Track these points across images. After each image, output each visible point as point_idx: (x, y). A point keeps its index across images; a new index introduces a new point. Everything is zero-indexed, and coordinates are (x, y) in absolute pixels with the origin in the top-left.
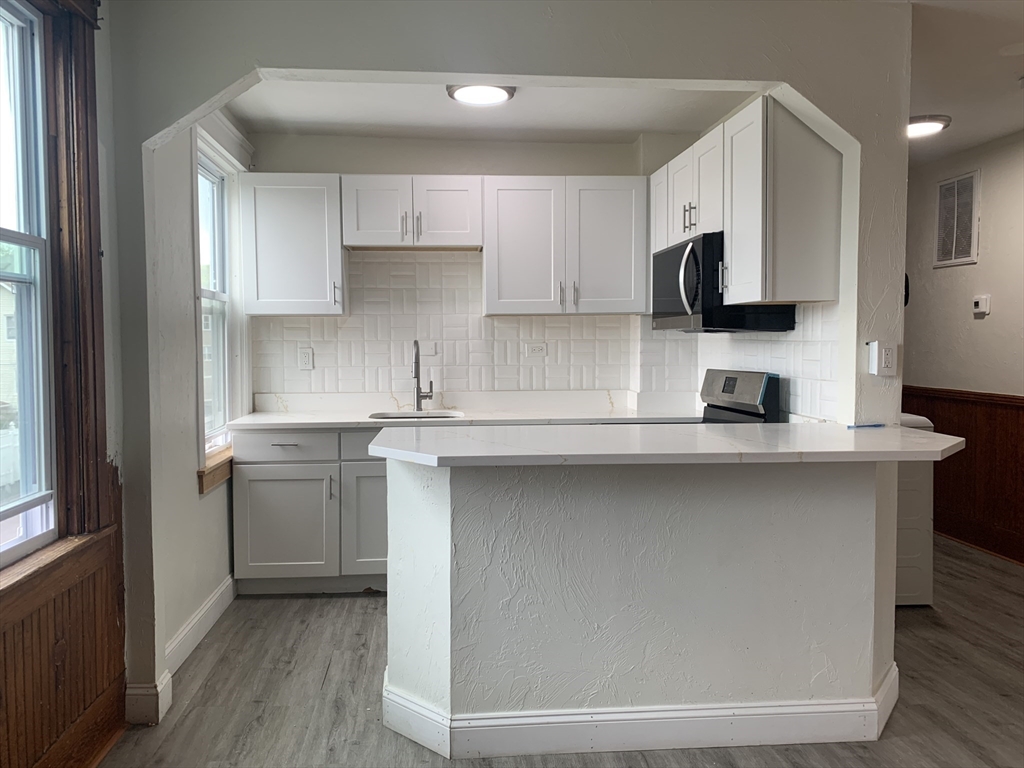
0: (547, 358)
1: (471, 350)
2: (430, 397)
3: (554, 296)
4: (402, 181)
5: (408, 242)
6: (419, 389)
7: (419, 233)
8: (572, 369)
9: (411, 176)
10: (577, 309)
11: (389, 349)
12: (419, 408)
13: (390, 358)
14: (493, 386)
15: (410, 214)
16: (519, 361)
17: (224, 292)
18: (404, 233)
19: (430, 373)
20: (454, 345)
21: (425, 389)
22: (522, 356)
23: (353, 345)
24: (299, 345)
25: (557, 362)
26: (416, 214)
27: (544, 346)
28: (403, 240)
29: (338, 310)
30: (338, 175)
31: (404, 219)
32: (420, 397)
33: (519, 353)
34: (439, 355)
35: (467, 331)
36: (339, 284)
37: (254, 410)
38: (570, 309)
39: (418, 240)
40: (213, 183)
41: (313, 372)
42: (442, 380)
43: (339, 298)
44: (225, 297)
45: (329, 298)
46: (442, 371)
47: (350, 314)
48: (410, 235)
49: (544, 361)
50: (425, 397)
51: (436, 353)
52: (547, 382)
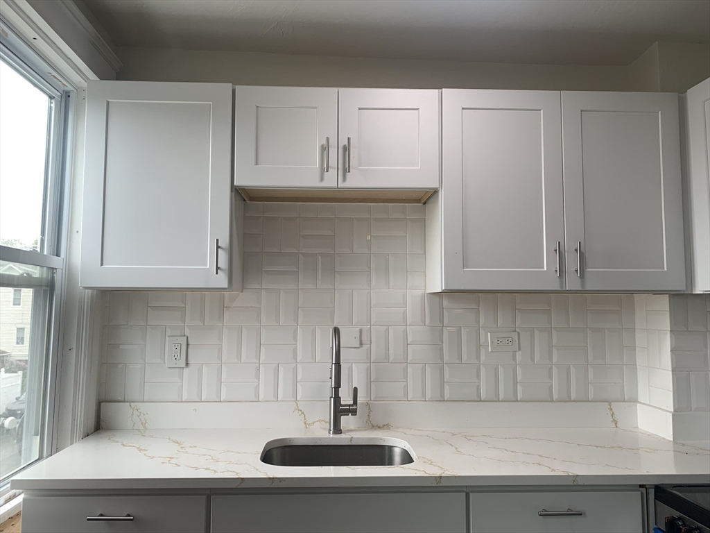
0: (518, 355)
1: (410, 340)
2: (354, 412)
3: (547, 263)
4: (324, 96)
5: (330, 181)
6: (337, 399)
7: (346, 170)
8: (554, 370)
9: (336, 89)
10: (583, 284)
11: (295, 338)
12: (337, 429)
13: (295, 351)
14: (442, 394)
15: (333, 142)
16: (478, 357)
17: (58, 255)
18: (325, 169)
19: (354, 376)
20: (387, 332)
21: (346, 399)
22: (483, 351)
23: (244, 332)
24: (169, 332)
25: (533, 359)
26: (343, 142)
27: (515, 336)
28: (322, 179)
29: (221, 281)
30: (230, 86)
31: (325, 149)
32: (339, 411)
33: (479, 346)
34: (365, 347)
35: (405, 314)
36: (224, 242)
37: (99, 426)
38: (572, 283)
39: (344, 180)
40: (51, 98)
41: (186, 370)
42: (369, 382)
43: (223, 263)
44: (57, 262)
45: (210, 264)
46: (369, 370)
47: (243, 289)
48: (333, 172)
49: (514, 358)
50: (346, 412)
51: (361, 344)
52: (519, 388)
